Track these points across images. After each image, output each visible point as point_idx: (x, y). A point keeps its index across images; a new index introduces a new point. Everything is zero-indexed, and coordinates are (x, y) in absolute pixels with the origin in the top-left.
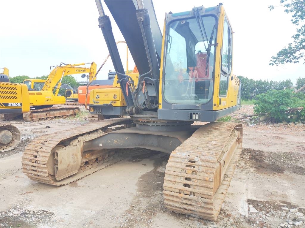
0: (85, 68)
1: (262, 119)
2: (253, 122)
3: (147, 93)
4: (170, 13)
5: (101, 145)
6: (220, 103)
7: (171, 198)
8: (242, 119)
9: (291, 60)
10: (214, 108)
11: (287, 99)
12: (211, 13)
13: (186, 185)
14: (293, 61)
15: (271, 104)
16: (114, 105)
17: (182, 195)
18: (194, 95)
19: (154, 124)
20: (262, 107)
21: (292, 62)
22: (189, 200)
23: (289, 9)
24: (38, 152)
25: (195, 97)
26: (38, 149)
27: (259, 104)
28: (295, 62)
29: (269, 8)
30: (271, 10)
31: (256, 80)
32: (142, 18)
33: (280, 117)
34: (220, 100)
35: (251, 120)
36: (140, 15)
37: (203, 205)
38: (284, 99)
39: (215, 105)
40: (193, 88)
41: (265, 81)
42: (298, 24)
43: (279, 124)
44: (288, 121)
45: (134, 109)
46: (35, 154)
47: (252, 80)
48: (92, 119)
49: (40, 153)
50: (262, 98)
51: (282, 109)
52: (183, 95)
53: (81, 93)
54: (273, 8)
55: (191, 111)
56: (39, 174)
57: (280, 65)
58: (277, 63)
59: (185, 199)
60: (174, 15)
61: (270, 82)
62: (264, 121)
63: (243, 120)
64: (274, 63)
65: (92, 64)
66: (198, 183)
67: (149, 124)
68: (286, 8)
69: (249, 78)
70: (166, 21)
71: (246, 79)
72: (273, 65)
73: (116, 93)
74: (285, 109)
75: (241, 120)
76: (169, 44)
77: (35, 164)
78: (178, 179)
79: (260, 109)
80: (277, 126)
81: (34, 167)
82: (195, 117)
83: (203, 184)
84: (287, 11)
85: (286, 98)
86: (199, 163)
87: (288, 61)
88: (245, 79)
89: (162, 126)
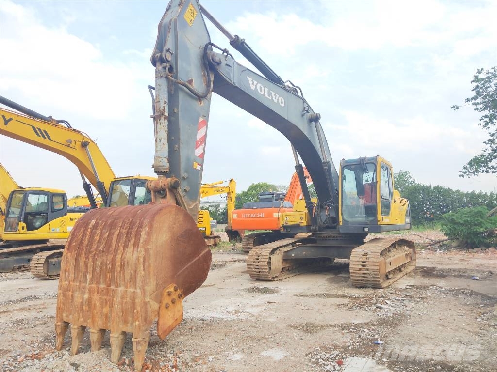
0: (224, 187)
1: (454, 244)
2: (443, 248)
3: (329, 214)
4: (343, 159)
5: (293, 255)
6: (383, 220)
7: (354, 275)
8: (430, 245)
9: (488, 169)
10: (379, 223)
11: (480, 219)
12: (372, 161)
13: (363, 266)
14: (491, 171)
15: (462, 225)
16: (301, 225)
17: (361, 272)
18: (365, 215)
19: (334, 239)
20: (451, 229)
21: (489, 172)
22: (365, 274)
23: (479, 107)
24: (259, 256)
25: (366, 217)
26: (259, 254)
27: (446, 225)
28: (493, 173)
29: (452, 107)
30: (455, 110)
31: (465, 192)
32: (327, 168)
33: (475, 240)
34: (383, 218)
35: (441, 246)
36: (326, 166)
37: (374, 275)
38: (476, 219)
39: (379, 221)
40: (363, 210)
41: (481, 192)
42: (489, 128)
43: (476, 249)
44: (488, 246)
45: (317, 228)
46: (257, 257)
47: (458, 191)
48: (247, 247)
49: (260, 257)
50: (449, 218)
51: (475, 230)
52: (356, 215)
53: (236, 217)
54: (457, 108)
55: (363, 225)
56: (261, 270)
57: (473, 176)
58: (468, 175)
59: (363, 274)
60: (347, 162)
61: (489, 195)
62: (458, 247)
63: (431, 247)
64: (465, 175)
65: (231, 181)
66: (371, 264)
67: (329, 238)
68: (474, 107)
69: (454, 190)
70: (341, 165)
71: (449, 190)
72: (463, 176)
73: (302, 216)
74: (478, 230)
75: (429, 247)
76: (344, 180)
77: (258, 264)
78: (358, 263)
79: (449, 232)
80: (473, 252)
81: (257, 266)
82: (366, 230)
83: (373, 264)
84: (477, 109)
85: (479, 217)
86: (370, 253)
87: (483, 171)
88: (447, 191)
89: (341, 240)
